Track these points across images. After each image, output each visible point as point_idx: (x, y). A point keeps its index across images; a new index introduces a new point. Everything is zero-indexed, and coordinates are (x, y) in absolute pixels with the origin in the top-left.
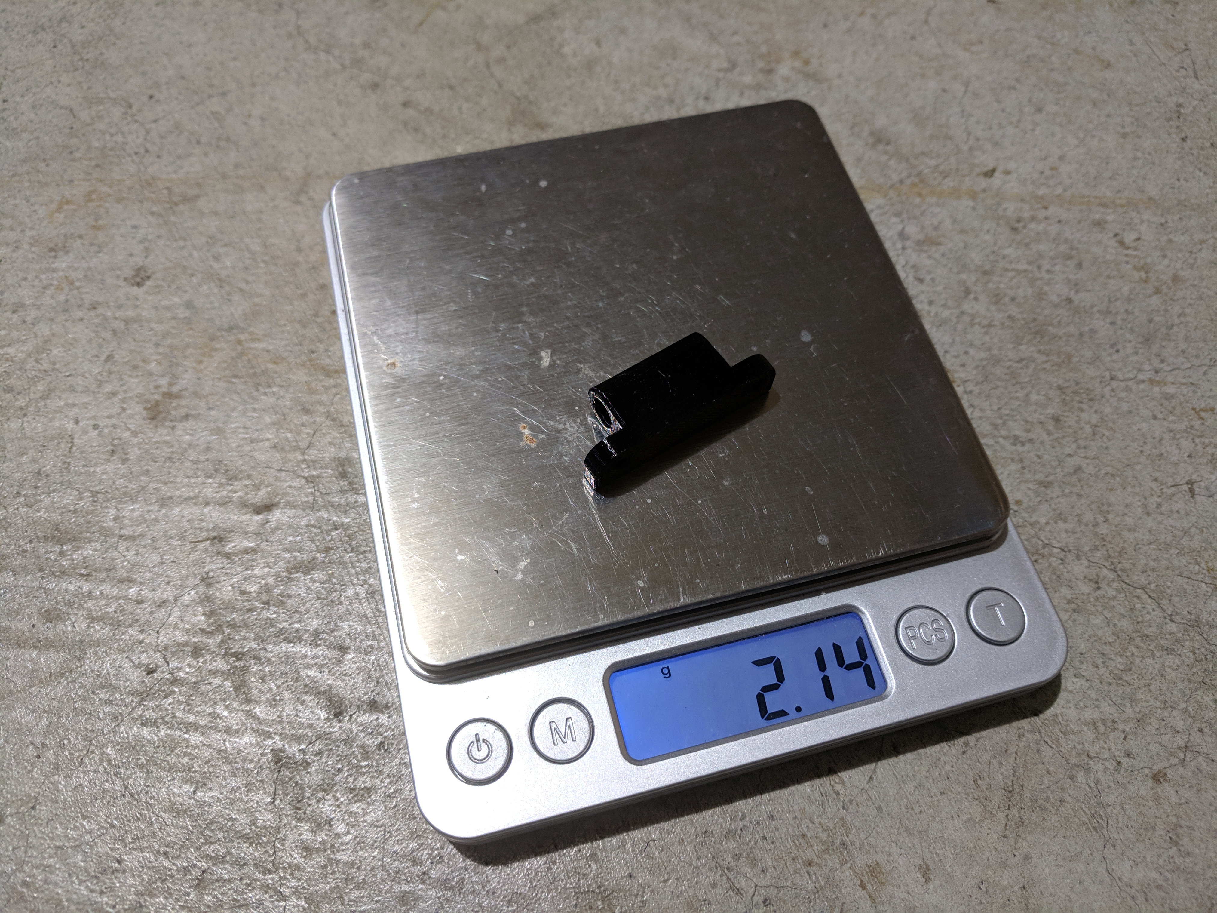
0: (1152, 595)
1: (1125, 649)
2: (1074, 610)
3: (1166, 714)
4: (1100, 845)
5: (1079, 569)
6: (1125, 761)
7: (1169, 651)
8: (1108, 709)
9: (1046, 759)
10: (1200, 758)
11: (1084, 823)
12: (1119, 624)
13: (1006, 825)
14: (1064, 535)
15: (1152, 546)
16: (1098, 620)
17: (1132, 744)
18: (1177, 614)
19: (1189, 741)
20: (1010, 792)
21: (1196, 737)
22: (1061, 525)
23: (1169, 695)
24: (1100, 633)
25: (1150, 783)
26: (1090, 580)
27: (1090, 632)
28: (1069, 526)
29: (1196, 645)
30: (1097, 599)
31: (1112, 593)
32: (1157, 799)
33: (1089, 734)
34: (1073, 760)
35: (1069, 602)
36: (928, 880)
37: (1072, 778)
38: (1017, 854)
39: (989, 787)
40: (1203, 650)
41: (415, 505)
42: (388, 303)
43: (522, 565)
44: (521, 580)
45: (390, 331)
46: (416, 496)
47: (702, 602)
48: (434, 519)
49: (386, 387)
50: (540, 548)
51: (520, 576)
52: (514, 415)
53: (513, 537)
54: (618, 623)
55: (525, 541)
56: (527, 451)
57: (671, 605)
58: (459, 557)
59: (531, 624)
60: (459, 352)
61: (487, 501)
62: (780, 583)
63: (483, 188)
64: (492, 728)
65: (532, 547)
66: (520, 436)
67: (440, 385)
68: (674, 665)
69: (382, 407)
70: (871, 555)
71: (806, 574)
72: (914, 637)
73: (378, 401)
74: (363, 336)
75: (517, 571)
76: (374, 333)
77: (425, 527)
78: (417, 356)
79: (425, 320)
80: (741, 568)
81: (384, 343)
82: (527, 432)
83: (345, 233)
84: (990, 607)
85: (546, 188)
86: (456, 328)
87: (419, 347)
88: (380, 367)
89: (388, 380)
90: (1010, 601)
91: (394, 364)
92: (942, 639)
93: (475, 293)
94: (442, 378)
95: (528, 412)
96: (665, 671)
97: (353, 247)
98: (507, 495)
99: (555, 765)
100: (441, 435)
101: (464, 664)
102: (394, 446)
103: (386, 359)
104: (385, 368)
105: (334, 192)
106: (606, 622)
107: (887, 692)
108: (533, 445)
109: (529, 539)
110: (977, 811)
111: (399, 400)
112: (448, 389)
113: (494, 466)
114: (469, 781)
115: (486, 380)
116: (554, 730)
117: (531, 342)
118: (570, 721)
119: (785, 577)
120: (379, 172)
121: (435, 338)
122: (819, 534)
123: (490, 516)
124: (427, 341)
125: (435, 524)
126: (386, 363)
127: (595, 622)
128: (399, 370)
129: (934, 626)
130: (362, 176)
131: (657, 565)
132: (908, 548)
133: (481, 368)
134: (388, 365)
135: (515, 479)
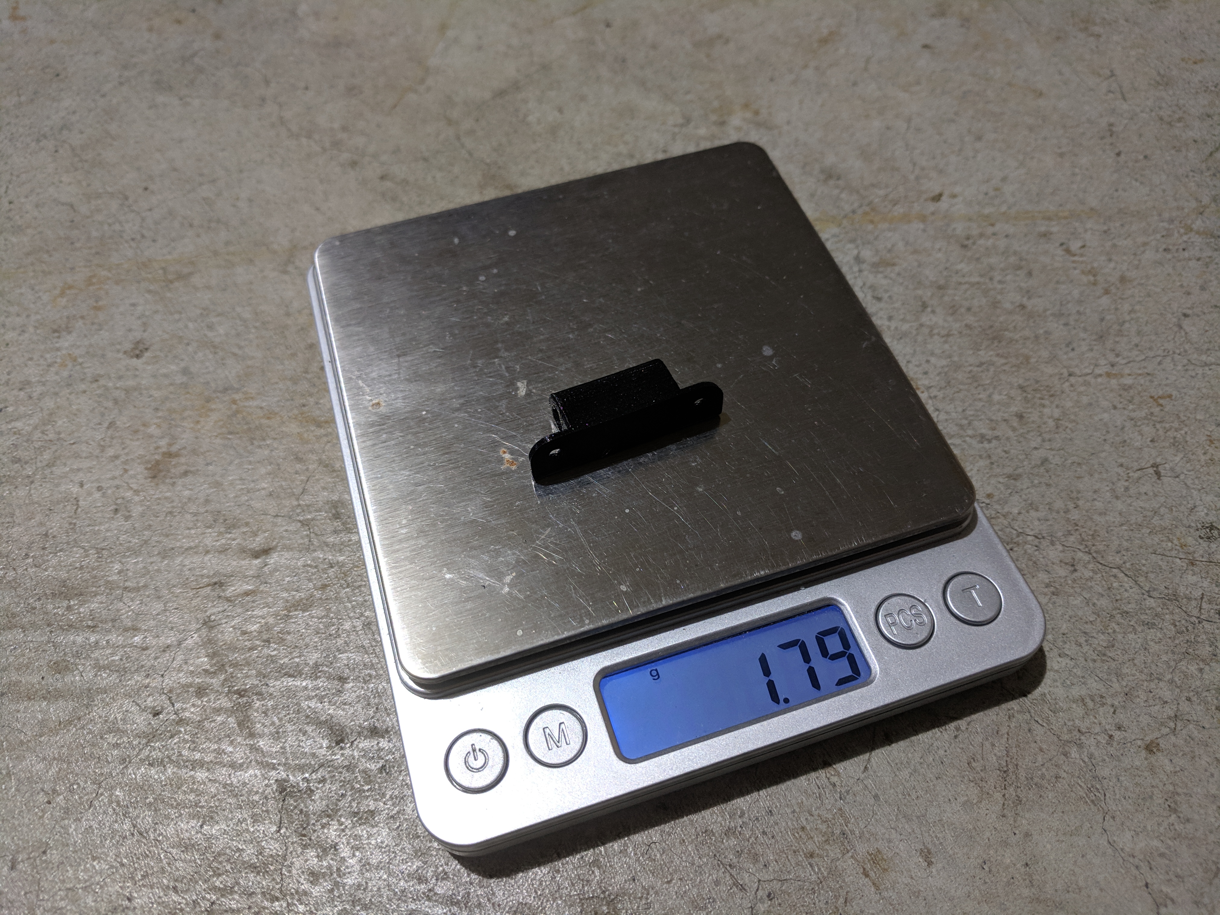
0: (1127, 573)
1: (1106, 627)
2: (1053, 593)
3: (1153, 685)
4: (1099, 817)
5: (1053, 553)
6: (1117, 735)
7: (1150, 625)
8: (1094, 685)
9: (1038, 738)
10: (1191, 726)
11: (1081, 798)
12: (1098, 603)
13: (1004, 804)
14: (1036, 523)
15: (1124, 528)
16: (1077, 601)
17: (1121, 717)
18: (1154, 590)
19: (1178, 710)
20: (1005, 772)
21: (1185, 707)
22: (1033, 513)
23: (1154, 667)
24: (1080, 613)
25: (1144, 753)
26: (1066, 564)
27: (1070, 613)
28: (1041, 514)
29: (1177, 617)
30: (1074, 581)
31: (1088, 574)
32: (1152, 769)
33: (1079, 711)
34: (1066, 737)
35: (1047, 586)
36: (930, 864)
37: (1066, 754)
38: (1017, 832)
39: (984, 769)
40: (1183, 622)
41: (404, 531)
42: (372, 349)
43: (508, 579)
44: (509, 593)
45: (374, 375)
46: (404, 522)
47: (683, 602)
48: (422, 542)
49: (372, 425)
50: (525, 563)
51: (507, 589)
52: (494, 441)
53: (498, 553)
54: (604, 627)
55: (510, 556)
56: (508, 473)
57: (655, 606)
58: (448, 576)
59: (520, 633)
60: (440, 389)
61: (472, 522)
62: (758, 579)
63: (456, 241)
64: (489, 737)
65: (517, 562)
66: (501, 460)
67: (423, 420)
68: (663, 668)
69: (369, 443)
70: (844, 547)
71: (783, 568)
72: (894, 624)
73: (365, 439)
74: (348, 380)
75: (504, 584)
76: (359, 377)
77: (414, 550)
78: (400, 395)
79: (406, 362)
80: (719, 567)
81: (369, 386)
82: (507, 456)
83: (328, 290)
84: (966, 590)
85: (515, 236)
86: (436, 367)
87: (402, 387)
88: (365, 408)
89: (373, 418)
90: (985, 583)
91: (378, 404)
92: (922, 624)
93: (452, 335)
94: (424, 413)
95: (507, 438)
96: (654, 673)
97: (336, 302)
98: (491, 515)
99: (551, 769)
100: (425, 464)
101: (457, 676)
102: (381, 477)
103: (371, 400)
104: (370, 408)
105: (316, 255)
106: (592, 627)
107: (871, 678)
108: (514, 468)
109: (514, 554)
110: (973, 792)
111: (384, 436)
112: (431, 422)
113: (478, 490)
114: (467, 790)
115: (466, 412)
116: (547, 736)
117: (507, 375)
118: (562, 726)
119: (762, 573)
120: (358, 233)
121: (416, 377)
122: (792, 530)
123: (475, 536)
124: (409, 381)
125: (423, 547)
126: (371, 403)
127: (581, 627)
128: (383, 409)
129: (913, 612)
130: (343, 238)
131: (638, 570)
132: (880, 538)
133: (461, 401)
134: (373, 405)
135: (498, 499)
